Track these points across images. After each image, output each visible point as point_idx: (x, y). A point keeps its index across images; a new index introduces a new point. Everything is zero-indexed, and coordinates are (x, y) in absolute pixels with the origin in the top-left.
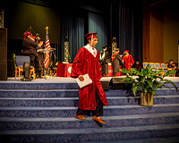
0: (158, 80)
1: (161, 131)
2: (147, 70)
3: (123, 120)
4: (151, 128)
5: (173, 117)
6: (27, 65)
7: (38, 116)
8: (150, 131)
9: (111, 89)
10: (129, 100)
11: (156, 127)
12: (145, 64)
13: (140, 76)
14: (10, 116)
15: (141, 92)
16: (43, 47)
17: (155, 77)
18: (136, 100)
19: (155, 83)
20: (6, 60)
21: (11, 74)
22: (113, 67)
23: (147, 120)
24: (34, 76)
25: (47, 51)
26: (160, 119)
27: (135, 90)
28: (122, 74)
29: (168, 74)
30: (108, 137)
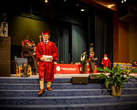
0: (125, 76)
2: (116, 68)
3: (98, 107)
6: (25, 65)
7: (34, 104)
9: (89, 83)
10: (103, 91)
12: (115, 64)
13: (111, 73)
14: (13, 104)
15: (112, 85)
17: (123, 74)
18: (108, 91)
19: (123, 78)
20: (9, 61)
21: (13, 72)
23: (116, 106)
26: (127, 105)
27: (107, 84)
28: (98, 72)
29: (133, 71)
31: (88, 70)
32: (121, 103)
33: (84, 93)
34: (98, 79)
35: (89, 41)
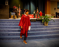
1: (50, 32)
2: (46, 16)
5: (53, 29)
7: (17, 28)
8: (47, 32)
9: (36, 21)
10: (41, 24)
11: (48, 31)
12: (46, 15)
13: (44, 18)
14: (10, 28)
16: (18, 10)
17: (48, 18)
18: (43, 24)
19: (48, 20)
21: (10, 17)
22: (37, 15)
23: (46, 29)
24: (16, 18)
25: (20, 11)
27: (43, 21)
28: (39, 17)
29: (52, 17)
30: (36, 34)
31: (36, 17)
32: (48, 28)
33: (35, 25)
34: (40, 20)
35: (36, 7)
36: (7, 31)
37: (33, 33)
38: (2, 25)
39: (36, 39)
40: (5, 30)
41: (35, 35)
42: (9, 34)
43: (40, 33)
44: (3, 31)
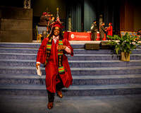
0: (134, 43)
1: (136, 79)
4: (129, 76)
6: (45, 33)
8: (128, 79)
9: (100, 49)
10: (113, 57)
11: (132, 76)
15: (121, 51)
17: (132, 41)
18: (118, 56)
21: (35, 38)
23: (126, 71)
26: (135, 70)
27: (117, 50)
30: (99, 82)
31: (98, 37)
32: (130, 68)
33: (96, 58)
36: (27, 72)
37: (92, 80)
38: (15, 57)
39: (99, 95)
40: (21, 70)
41: (97, 84)
42: (31, 79)
43: (109, 80)
44: (18, 72)
